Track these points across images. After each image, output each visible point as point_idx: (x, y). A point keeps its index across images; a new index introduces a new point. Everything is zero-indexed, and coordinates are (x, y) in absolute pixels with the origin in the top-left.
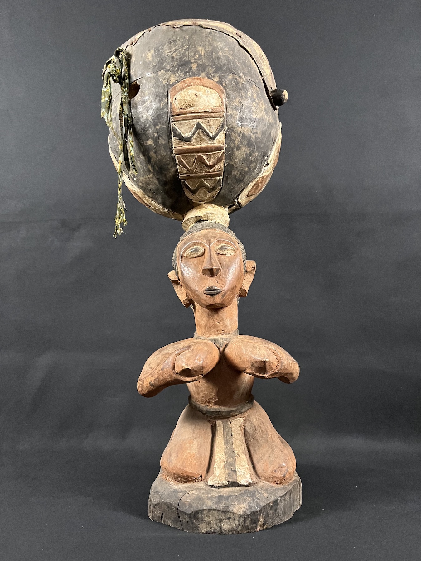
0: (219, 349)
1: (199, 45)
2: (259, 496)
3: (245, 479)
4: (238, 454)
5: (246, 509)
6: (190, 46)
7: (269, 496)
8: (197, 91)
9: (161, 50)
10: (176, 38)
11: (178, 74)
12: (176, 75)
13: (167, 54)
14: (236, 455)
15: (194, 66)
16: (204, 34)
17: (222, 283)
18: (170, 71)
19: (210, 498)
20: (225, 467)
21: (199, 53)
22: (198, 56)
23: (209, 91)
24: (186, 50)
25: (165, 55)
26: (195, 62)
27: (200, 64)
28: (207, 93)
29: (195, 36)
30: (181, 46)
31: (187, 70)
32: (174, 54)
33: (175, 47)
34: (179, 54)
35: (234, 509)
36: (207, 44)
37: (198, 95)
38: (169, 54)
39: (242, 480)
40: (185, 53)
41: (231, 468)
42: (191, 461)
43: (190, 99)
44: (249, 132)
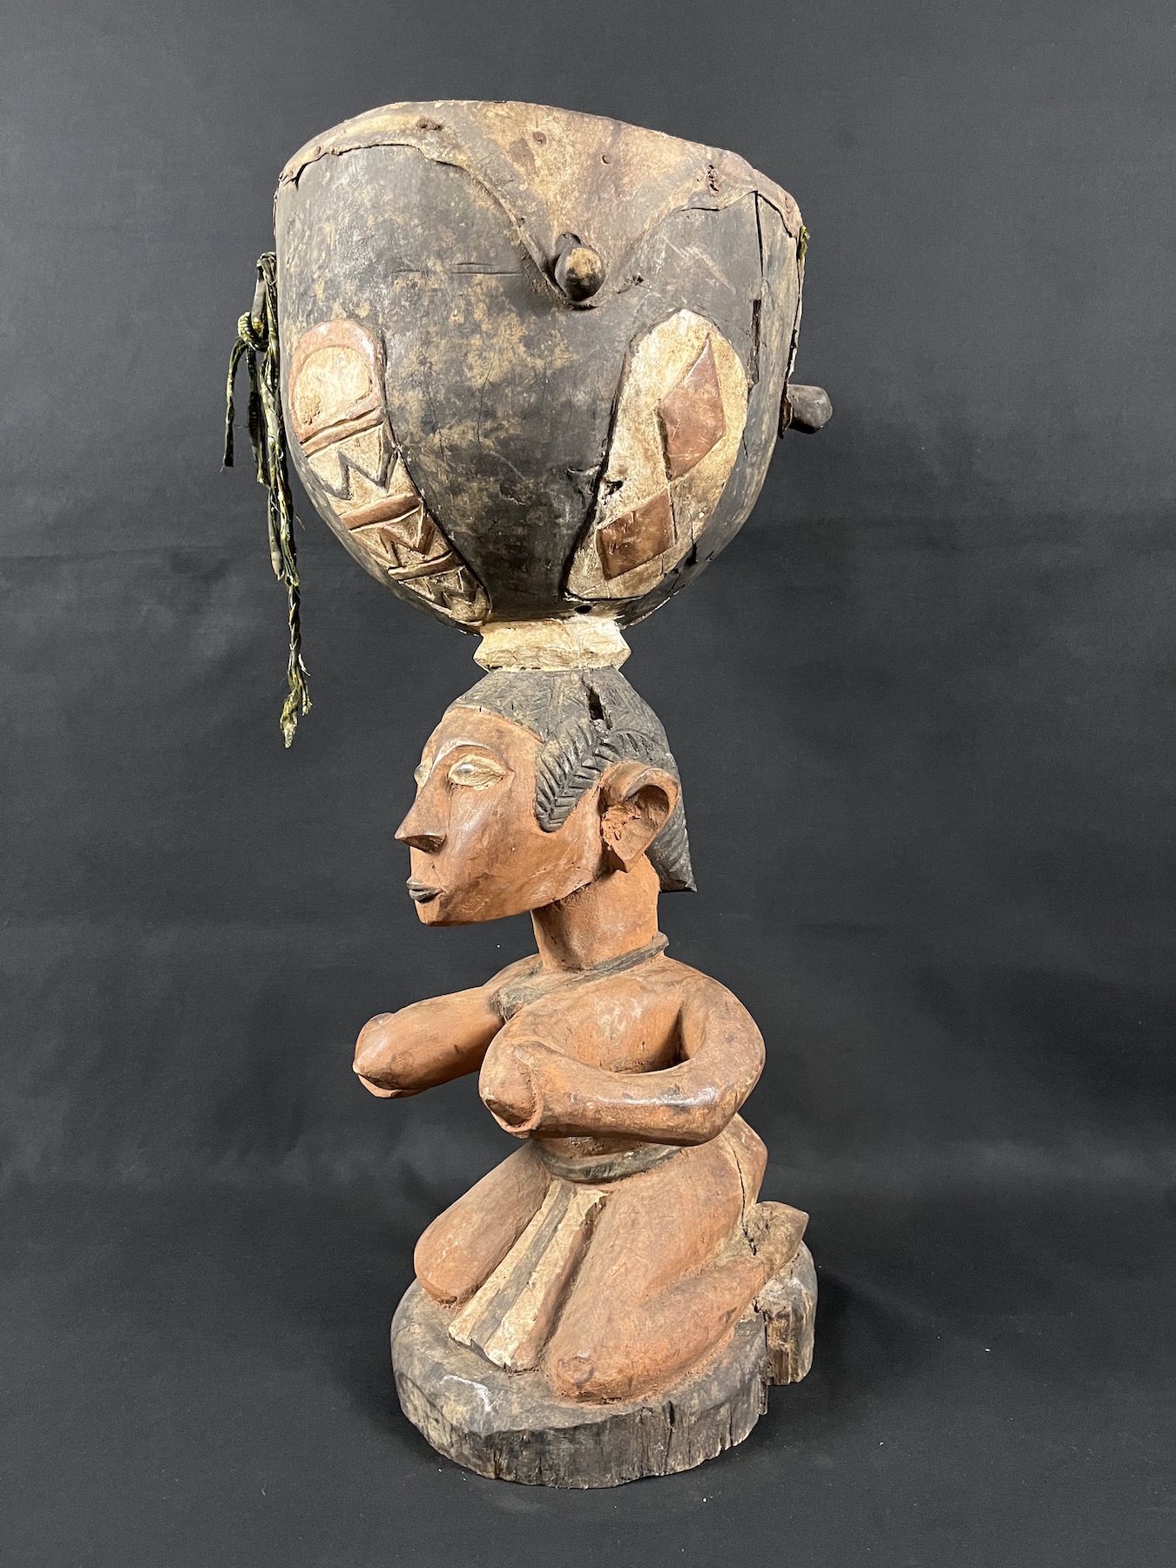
0: (503, 1020)
1: (326, 219)
2: (501, 1405)
3: (502, 1352)
4: (534, 1284)
5: (464, 1419)
7: (524, 1416)
8: (322, 365)
10: (295, 213)
11: (300, 322)
12: (297, 328)
14: (530, 1283)
15: (320, 290)
17: (441, 872)
18: (291, 317)
19: (423, 1360)
21: (327, 244)
22: (324, 256)
24: (307, 244)
26: (320, 277)
27: (330, 279)
28: (338, 365)
29: (320, 193)
31: (311, 307)
32: (293, 264)
34: (299, 262)
36: (341, 206)
37: (322, 378)
38: (288, 265)
39: (495, 1351)
40: (306, 254)
41: (499, 1308)
43: (312, 395)
44: (470, 436)
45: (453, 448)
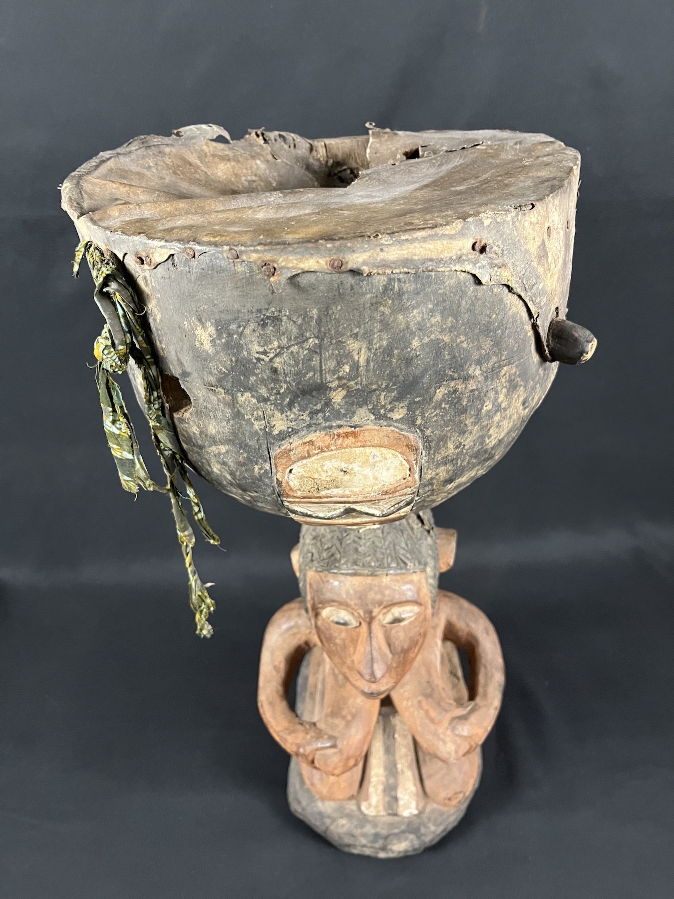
1: (351, 336)
2: (424, 831)
3: (409, 810)
4: (402, 770)
6: (323, 339)
8: (348, 461)
9: (235, 336)
10: (280, 311)
11: (295, 414)
12: (287, 416)
13: (257, 356)
15: (338, 397)
16: (369, 296)
18: (269, 403)
21: (353, 361)
22: (348, 370)
23: (378, 453)
24: (313, 351)
25: (249, 353)
26: (339, 386)
27: (355, 390)
29: (339, 308)
30: (296, 338)
31: (319, 407)
32: (278, 360)
33: (279, 339)
34: (292, 362)
35: (394, 848)
36: (378, 326)
37: (348, 471)
38: (263, 357)
39: (405, 811)
40: (310, 360)
43: (328, 479)
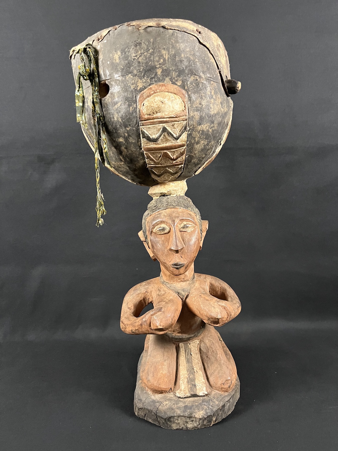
0: (182, 299)
1: (163, 49)
2: (212, 404)
3: (203, 392)
4: (196, 371)
5: (204, 414)
6: (154, 50)
7: (219, 403)
8: (163, 97)
9: (127, 53)
10: (141, 41)
11: (145, 79)
12: (142, 81)
13: (133, 58)
14: (195, 371)
15: (159, 72)
16: (168, 36)
17: (185, 258)
18: (137, 76)
19: (179, 408)
20: (188, 382)
21: (164, 58)
22: (162, 61)
23: (173, 96)
24: (151, 54)
25: (131, 58)
26: (160, 67)
27: (165, 69)
28: (171, 99)
29: (159, 39)
30: (146, 50)
31: (153, 76)
32: (140, 58)
33: (141, 50)
34: (145, 59)
35: (196, 415)
36: (171, 46)
37: (163, 102)
38: (135, 58)
39: (201, 393)
40: (150, 57)
41: (192, 382)
42: (164, 380)
43: (156, 106)
44: (207, 128)
45: (203, 131)
